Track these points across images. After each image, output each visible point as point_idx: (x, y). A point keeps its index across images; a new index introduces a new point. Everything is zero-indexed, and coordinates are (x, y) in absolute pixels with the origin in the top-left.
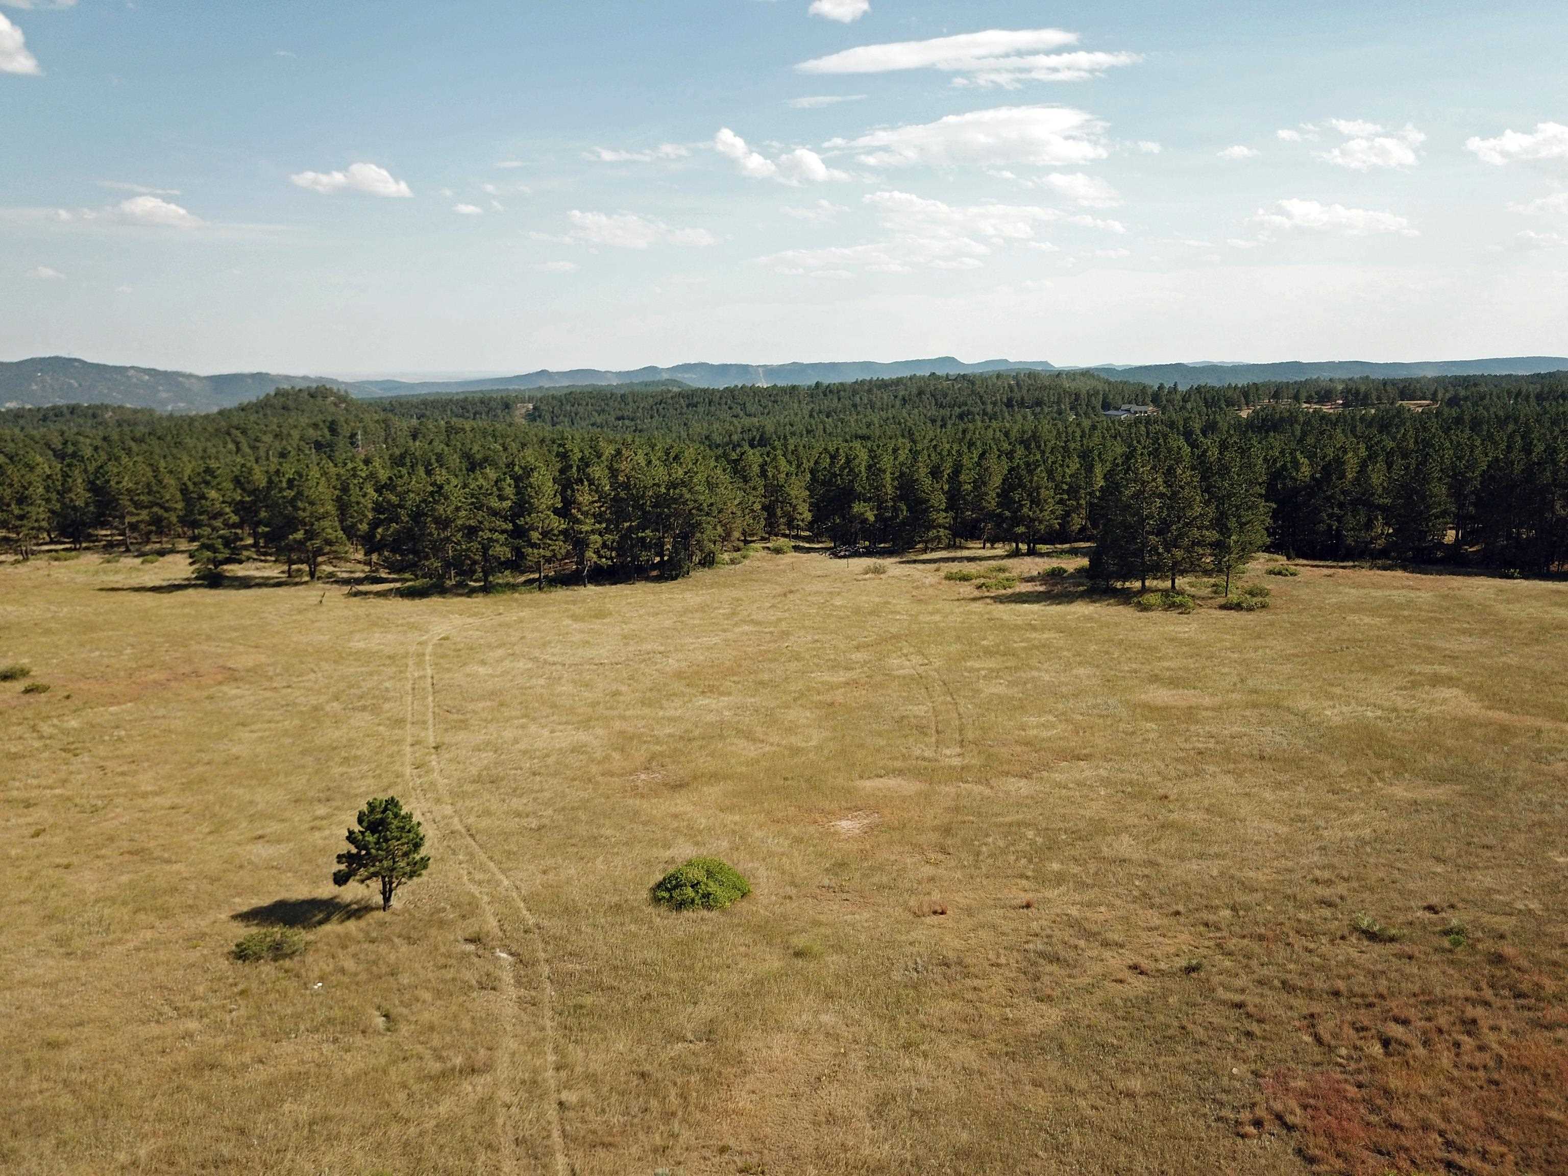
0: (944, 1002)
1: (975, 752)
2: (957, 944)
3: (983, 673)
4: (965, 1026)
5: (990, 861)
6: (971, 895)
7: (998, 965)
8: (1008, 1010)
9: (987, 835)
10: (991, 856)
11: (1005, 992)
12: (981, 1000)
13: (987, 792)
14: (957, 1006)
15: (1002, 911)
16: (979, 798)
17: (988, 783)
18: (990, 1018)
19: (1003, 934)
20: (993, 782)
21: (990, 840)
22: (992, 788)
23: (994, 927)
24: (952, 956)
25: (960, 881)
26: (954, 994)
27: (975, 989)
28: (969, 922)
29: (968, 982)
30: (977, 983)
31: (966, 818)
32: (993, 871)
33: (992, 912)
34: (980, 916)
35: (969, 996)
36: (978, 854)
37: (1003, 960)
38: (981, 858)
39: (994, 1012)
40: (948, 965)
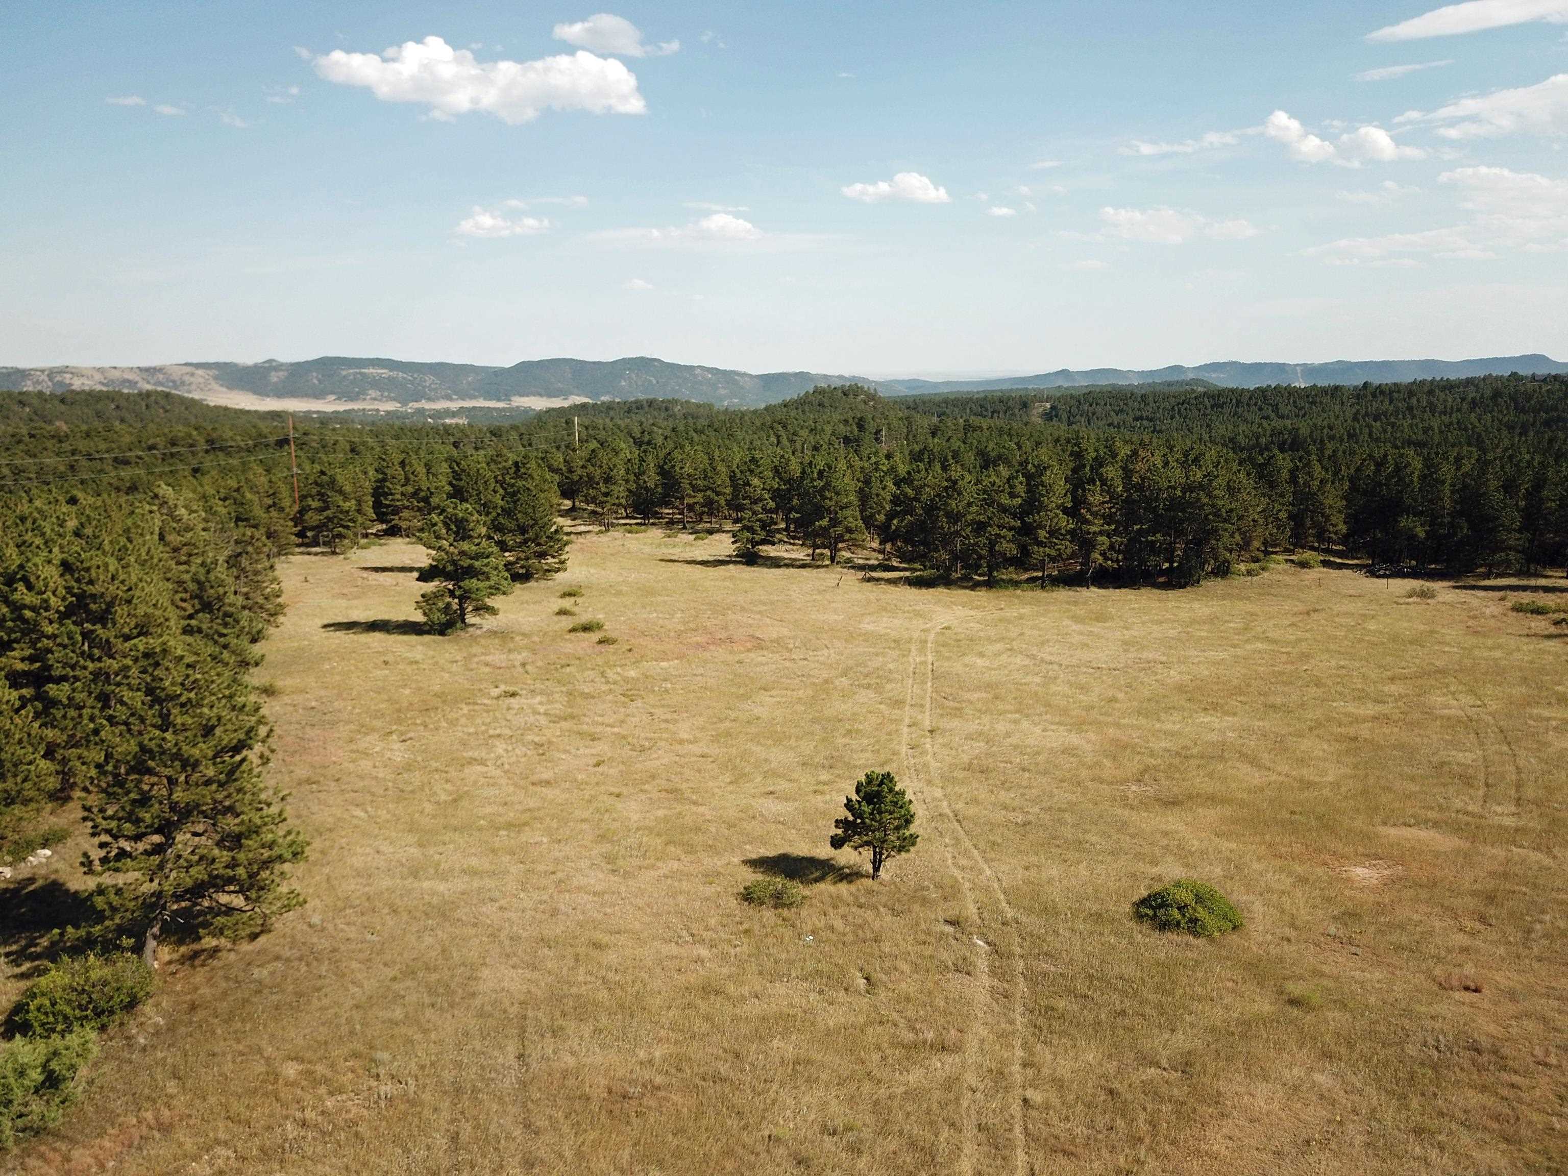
0: (1470, 1093)
1: (1535, 813)
2: (1492, 1028)
3: (1554, 723)
4: (1496, 1126)
5: (1546, 942)
6: (1516, 977)
7: (1546, 1065)
8: (1555, 1119)
9: (1543, 912)
10: (1546, 936)
11: (1552, 1097)
12: (1520, 1101)
13: (1547, 861)
14: (1489, 1101)
15: (1556, 1003)
16: (1536, 867)
17: (1549, 852)
18: (1530, 1123)
19: (1555, 1029)
20: (1557, 851)
21: (1547, 918)
22: (1555, 858)
23: (1544, 1019)
24: (1485, 1042)
25: (1503, 959)
26: (1484, 1086)
27: (1513, 1086)
28: (1511, 1008)
29: (1505, 1076)
30: (1516, 1079)
31: (1517, 888)
32: (1547, 954)
33: (1543, 1001)
34: (1526, 1004)
35: (1504, 1092)
36: (1529, 931)
37: (1553, 1060)
38: (1533, 936)
39: (1535, 1117)
40: (1479, 1052)
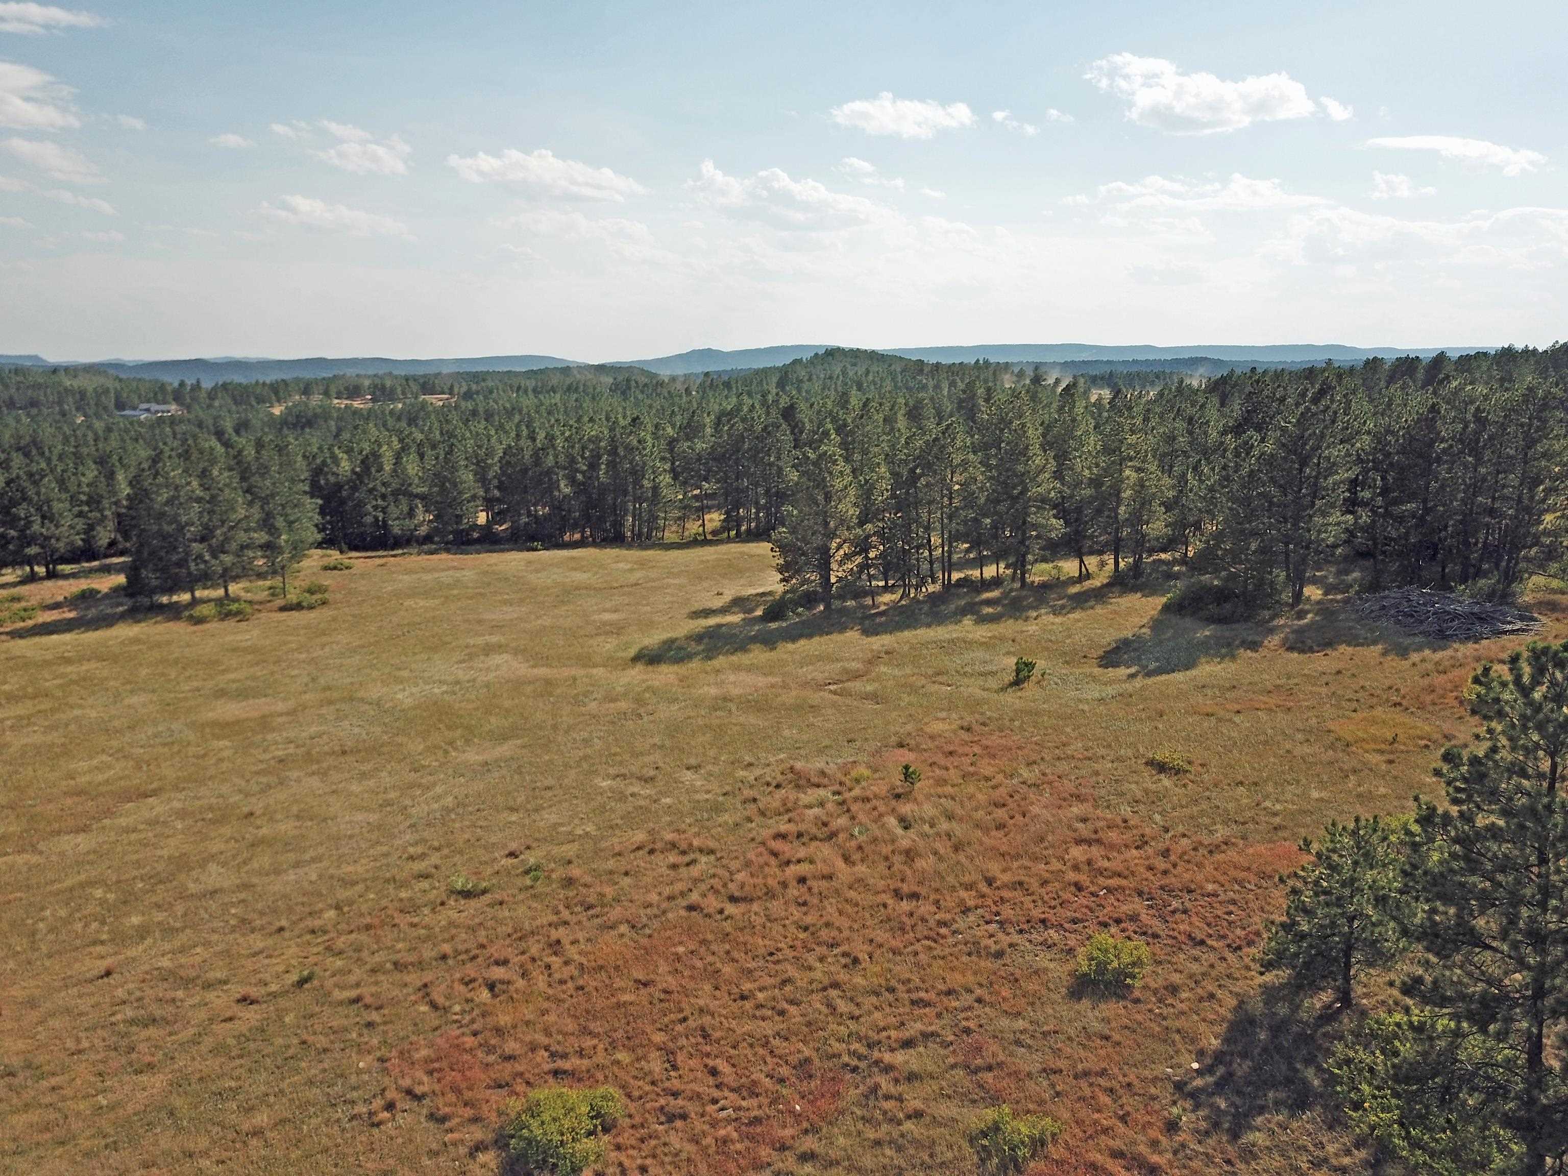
0: (15, 1119)
1: (12, 817)
2: (21, 1045)
3: (9, 723)
4: (48, 1136)
5: (51, 937)
6: (33, 983)
7: (80, 1052)
8: (100, 1098)
9: (43, 909)
10: (51, 930)
11: (93, 1079)
12: (64, 1099)
13: (35, 859)
14: (33, 1117)
15: (75, 990)
16: (25, 869)
17: (34, 850)
18: (78, 1114)
19: (81, 1014)
20: (41, 846)
21: (48, 913)
22: (41, 853)
23: (68, 1011)
24: (16, 1062)
25: (14, 972)
26: (27, 1105)
27: (53, 1089)
28: (34, 1016)
29: (44, 1084)
30: (54, 1081)
31: (11, 897)
32: (56, 947)
33: (63, 994)
34: (48, 1005)
35: (48, 1099)
36: (33, 934)
37: (85, 1044)
38: (38, 937)
39: (82, 1106)
40: (12, 1074)
